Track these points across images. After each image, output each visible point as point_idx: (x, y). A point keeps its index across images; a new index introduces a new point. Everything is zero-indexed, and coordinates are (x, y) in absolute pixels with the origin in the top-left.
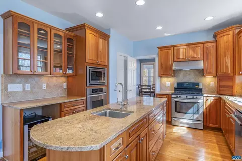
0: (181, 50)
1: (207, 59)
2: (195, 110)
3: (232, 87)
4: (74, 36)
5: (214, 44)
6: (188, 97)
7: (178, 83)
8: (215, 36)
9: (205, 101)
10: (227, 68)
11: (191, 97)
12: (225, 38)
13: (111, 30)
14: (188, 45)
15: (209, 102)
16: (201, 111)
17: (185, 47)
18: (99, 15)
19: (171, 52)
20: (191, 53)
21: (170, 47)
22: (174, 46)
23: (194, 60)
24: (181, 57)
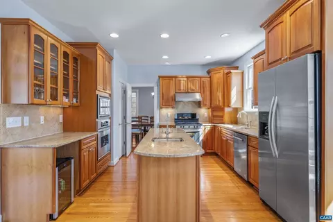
0: (182, 82)
1: (204, 92)
2: (196, 138)
3: (222, 117)
4: (79, 55)
5: (209, 79)
6: (191, 127)
7: (178, 114)
8: (209, 72)
9: (204, 130)
10: (219, 101)
11: (193, 127)
12: (217, 75)
13: (114, 50)
14: (188, 77)
15: (207, 131)
16: (201, 138)
17: (185, 79)
18: (114, 35)
19: (172, 82)
20: (190, 85)
21: (171, 77)
22: (176, 77)
23: (193, 92)
24: (182, 89)
